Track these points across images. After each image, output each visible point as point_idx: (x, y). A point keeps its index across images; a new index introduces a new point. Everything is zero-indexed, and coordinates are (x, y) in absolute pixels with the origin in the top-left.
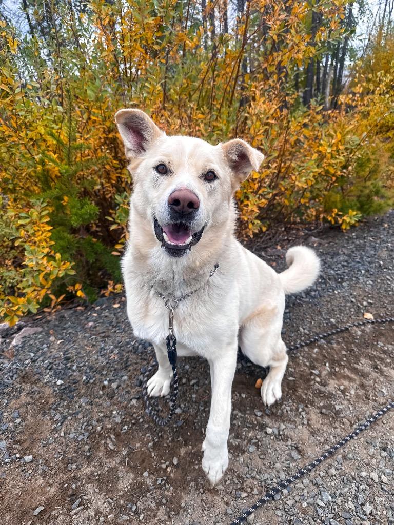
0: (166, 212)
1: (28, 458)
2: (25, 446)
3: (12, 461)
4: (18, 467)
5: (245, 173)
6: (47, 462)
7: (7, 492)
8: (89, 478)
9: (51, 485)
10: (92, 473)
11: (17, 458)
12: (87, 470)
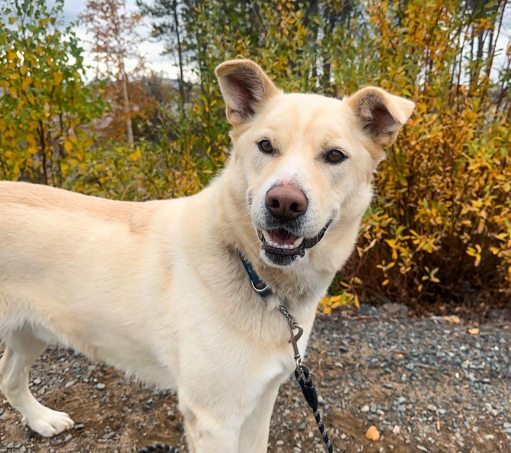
0: (262, 215)
1: (101, 386)
2: (107, 377)
3: (89, 382)
4: (89, 389)
5: (390, 133)
6: (112, 396)
7: (68, 402)
8: (133, 425)
9: (101, 414)
10: (139, 422)
11: (93, 382)
12: (136, 417)
